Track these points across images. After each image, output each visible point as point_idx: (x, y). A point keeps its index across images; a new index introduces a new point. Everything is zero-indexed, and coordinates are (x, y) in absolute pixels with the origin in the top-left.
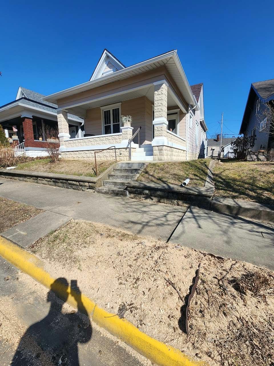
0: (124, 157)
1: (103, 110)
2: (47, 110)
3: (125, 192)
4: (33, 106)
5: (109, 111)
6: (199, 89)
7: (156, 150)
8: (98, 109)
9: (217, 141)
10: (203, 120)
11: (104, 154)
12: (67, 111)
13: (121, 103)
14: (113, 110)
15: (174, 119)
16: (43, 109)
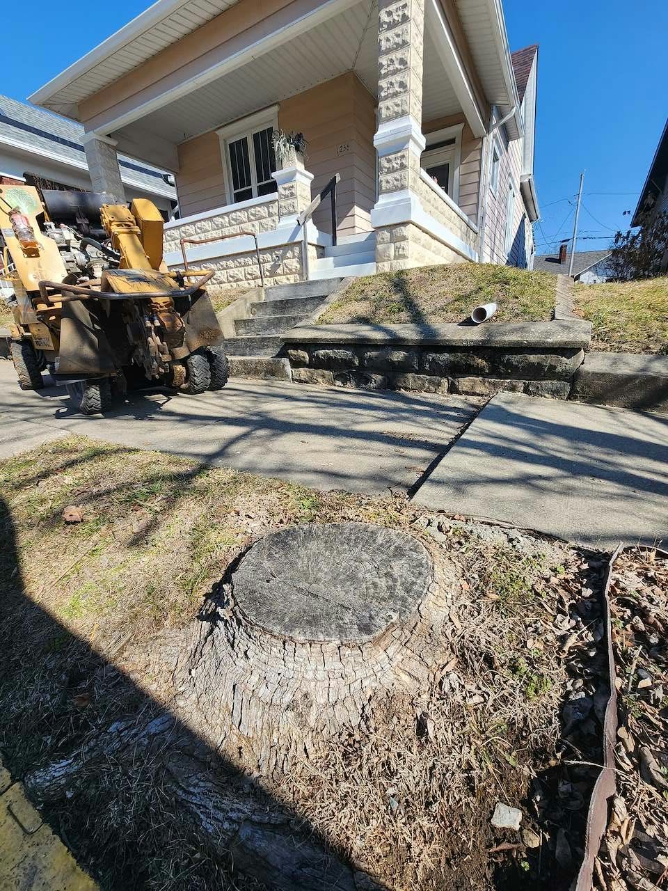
0: (288, 276)
1: (225, 141)
2: (66, 154)
3: (279, 361)
4: (21, 139)
5: (245, 140)
6: (526, 63)
7: (383, 242)
8: (211, 138)
9: (558, 261)
10: (530, 177)
11: (231, 272)
12: (113, 143)
13: (275, 109)
14: (256, 136)
15: (446, 162)
16: (54, 149)
